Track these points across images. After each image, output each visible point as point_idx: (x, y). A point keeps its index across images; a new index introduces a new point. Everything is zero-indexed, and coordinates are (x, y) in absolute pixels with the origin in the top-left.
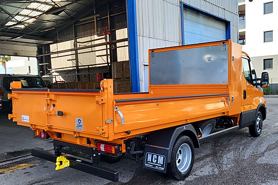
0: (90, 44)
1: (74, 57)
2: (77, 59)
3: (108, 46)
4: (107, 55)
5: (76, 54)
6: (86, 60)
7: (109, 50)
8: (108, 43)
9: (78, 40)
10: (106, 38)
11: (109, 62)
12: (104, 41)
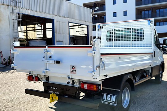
0: (34, 29)
1: (25, 34)
2: (27, 35)
3: (43, 30)
4: (42, 34)
5: (27, 33)
6: (31, 35)
7: (43, 32)
8: (42, 29)
9: (28, 26)
10: (41, 27)
11: (43, 37)
12: (40, 28)
